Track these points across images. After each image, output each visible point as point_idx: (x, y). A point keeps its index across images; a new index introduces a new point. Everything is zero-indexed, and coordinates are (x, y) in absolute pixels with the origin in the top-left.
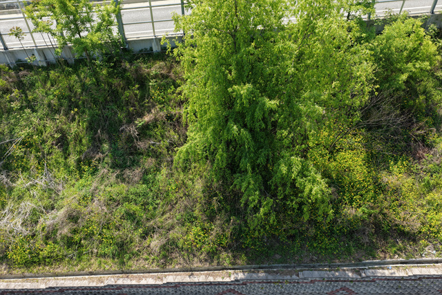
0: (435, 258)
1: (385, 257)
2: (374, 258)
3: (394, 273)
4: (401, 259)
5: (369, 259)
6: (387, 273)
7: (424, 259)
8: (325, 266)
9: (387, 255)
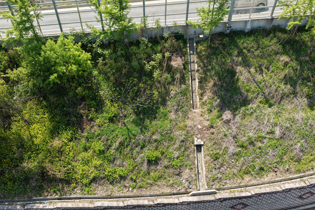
0: (79, 196)
1: (48, 196)
2: (40, 196)
3: (46, 206)
4: (57, 197)
5: (37, 197)
6: (41, 206)
7: (71, 196)
8: (6, 202)
9: (50, 194)
